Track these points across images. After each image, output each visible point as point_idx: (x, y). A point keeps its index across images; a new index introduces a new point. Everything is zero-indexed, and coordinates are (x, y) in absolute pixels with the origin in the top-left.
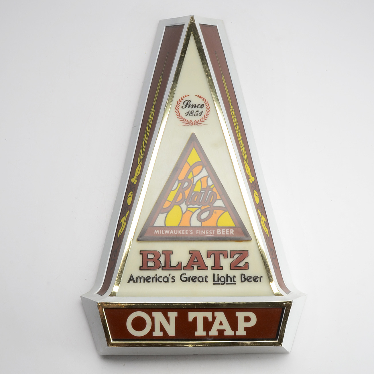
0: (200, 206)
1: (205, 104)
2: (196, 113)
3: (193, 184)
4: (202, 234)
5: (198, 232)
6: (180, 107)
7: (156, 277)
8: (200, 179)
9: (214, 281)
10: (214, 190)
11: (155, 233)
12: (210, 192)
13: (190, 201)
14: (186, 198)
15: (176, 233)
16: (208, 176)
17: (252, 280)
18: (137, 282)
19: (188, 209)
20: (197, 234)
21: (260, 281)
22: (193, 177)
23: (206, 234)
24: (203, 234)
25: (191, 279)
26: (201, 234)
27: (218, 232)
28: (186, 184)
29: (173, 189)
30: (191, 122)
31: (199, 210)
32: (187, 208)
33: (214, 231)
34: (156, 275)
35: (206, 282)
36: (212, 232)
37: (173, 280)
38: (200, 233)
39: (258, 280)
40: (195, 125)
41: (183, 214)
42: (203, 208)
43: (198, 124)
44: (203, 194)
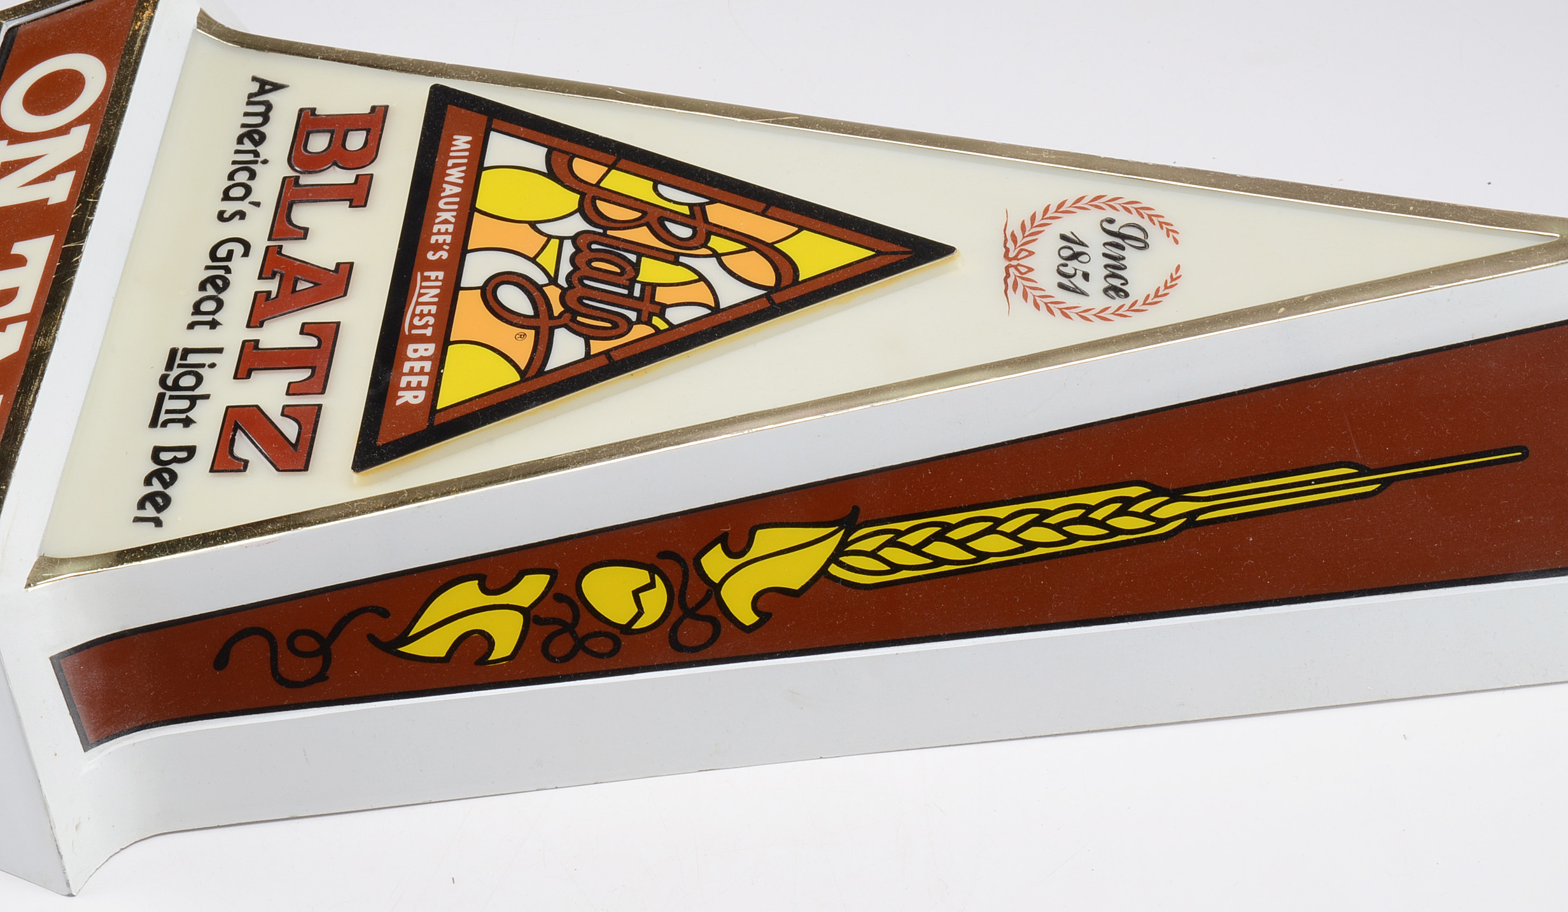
0: (562, 281)
1: (1128, 302)
2: (1076, 270)
3: (678, 255)
4: (422, 291)
5: (433, 278)
6: (1110, 213)
7: (256, 162)
8: (702, 278)
9: (187, 352)
10: (640, 331)
11: (455, 137)
12: (633, 315)
13: (594, 246)
14: (609, 232)
15: (446, 204)
16: (716, 309)
17: (157, 486)
18: (249, 103)
19: (554, 243)
20: (426, 274)
21: (138, 520)
22: (716, 255)
23: (418, 303)
24: (420, 295)
25: (222, 272)
26: (422, 287)
27: (421, 347)
28: (684, 232)
29: (661, 188)
30: (1024, 254)
31: (541, 279)
32: (562, 239)
33: (429, 332)
34: (265, 162)
35: (191, 326)
36: (425, 326)
37: (226, 215)
38: (424, 284)
39: (150, 511)
40: (1007, 268)
41: (533, 225)
42: (553, 293)
43: (1010, 281)
44: (625, 292)
